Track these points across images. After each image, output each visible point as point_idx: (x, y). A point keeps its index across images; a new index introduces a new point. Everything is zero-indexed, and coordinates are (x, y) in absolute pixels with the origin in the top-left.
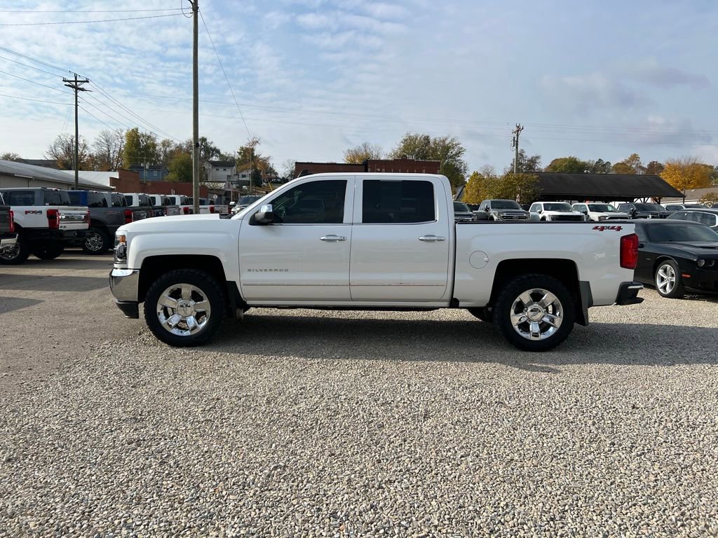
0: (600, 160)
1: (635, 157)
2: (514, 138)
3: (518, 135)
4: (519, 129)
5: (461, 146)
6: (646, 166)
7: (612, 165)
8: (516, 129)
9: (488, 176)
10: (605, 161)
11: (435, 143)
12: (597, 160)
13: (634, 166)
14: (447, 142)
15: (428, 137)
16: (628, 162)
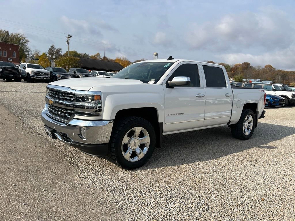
0: (85, 53)
1: (98, 54)
2: (68, 40)
3: (69, 39)
4: (69, 37)
5: (27, 39)
6: (102, 58)
7: (90, 56)
8: (68, 36)
9: (37, 54)
10: (87, 54)
11: (12, 35)
12: (84, 53)
13: (98, 57)
14: (19, 36)
15: (8, 32)
16: (96, 56)
